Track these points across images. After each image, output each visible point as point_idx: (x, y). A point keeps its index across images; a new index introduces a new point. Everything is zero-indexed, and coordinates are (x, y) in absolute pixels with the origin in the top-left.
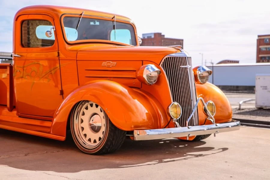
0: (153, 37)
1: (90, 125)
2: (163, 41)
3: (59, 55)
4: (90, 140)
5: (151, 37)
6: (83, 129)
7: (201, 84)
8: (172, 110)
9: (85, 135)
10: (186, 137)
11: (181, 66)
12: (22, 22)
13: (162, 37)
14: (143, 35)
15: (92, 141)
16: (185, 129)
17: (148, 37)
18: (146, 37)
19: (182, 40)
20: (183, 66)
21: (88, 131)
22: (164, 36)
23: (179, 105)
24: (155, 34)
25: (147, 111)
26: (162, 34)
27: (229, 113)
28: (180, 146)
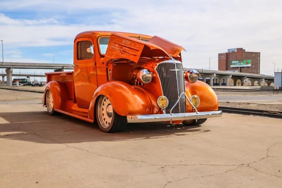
0: (236, 51)
1: (107, 112)
2: (244, 54)
3: (95, 64)
4: (106, 122)
5: (235, 51)
6: (103, 114)
7: (192, 83)
8: (160, 102)
9: (104, 119)
10: (170, 121)
11: (171, 70)
12: (78, 43)
13: (243, 51)
14: (228, 50)
15: (108, 123)
16: (169, 116)
17: (232, 51)
18: (231, 52)
19: (260, 53)
20: (172, 70)
21: (106, 116)
22: (245, 50)
23: (167, 98)
24: (238, 49)
25: (143, 103)
26: (243, 49)
27: (215, 105)
28: (178, 129)
